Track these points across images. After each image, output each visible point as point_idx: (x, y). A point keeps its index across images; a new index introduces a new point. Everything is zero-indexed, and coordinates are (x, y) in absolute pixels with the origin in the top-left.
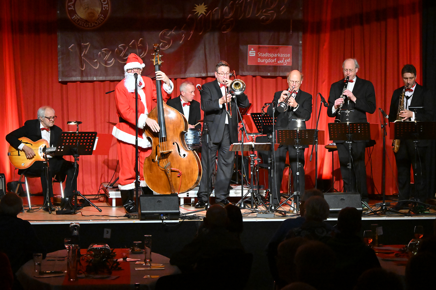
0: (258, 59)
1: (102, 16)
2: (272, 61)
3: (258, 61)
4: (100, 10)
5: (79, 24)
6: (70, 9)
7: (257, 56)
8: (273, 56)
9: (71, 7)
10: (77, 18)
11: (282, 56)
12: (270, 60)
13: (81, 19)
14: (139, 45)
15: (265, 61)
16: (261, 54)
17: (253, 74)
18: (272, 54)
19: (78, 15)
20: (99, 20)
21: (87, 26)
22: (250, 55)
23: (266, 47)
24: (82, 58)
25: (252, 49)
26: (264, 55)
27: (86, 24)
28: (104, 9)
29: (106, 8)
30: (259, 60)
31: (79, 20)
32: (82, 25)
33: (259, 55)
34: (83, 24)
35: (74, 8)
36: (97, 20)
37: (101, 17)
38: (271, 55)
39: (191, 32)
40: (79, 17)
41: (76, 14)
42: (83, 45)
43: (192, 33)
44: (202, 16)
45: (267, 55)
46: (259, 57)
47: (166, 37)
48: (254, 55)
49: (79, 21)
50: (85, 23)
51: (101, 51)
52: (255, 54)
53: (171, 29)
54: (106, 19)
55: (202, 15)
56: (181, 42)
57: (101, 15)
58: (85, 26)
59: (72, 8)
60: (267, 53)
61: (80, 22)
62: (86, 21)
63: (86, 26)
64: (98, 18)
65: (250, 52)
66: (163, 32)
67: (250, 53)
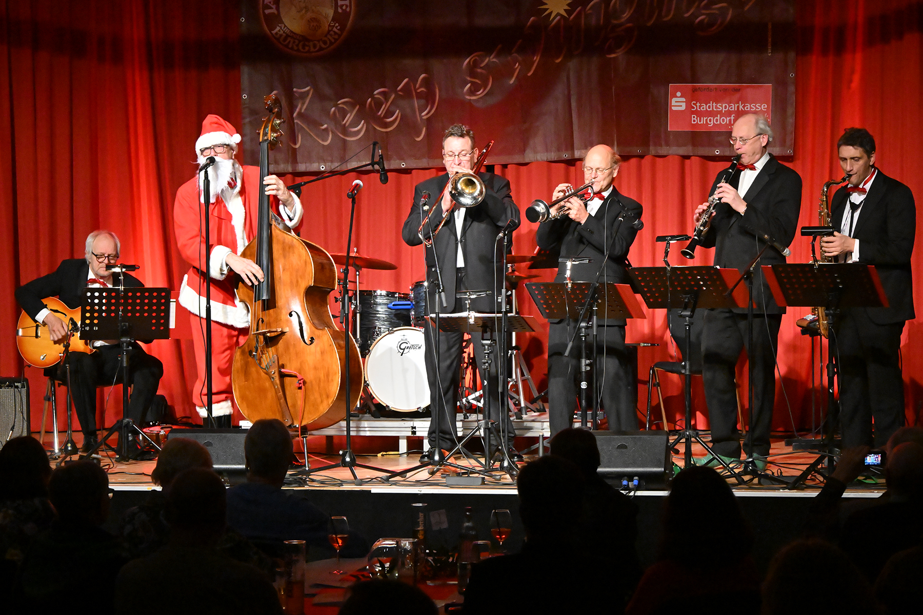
0: (693, 116)
1: (337, 27)
2: (723, 120)
3: (693, 123)
4: (331, 13)
5: (287, 46)
6: (267, 12)
7: (690, 111)
8: (725, 108)
9: (271, 8)
10: (284, 32)
11: (749, 109)
12: (719, 118)
13: (292, 35)
14: (418, 89)
15: (706, 120)
16: (698, 104)
17: (682, 151)
18: (724, 105)
19: (285, 26)
20: (331, 35)
21: (307, 48)
22: (674, 108)
23: (708, 88)
24: (295, 121)
25: (679, 94)
26: (704, 107)
27: (304, 47)
28: (340, 10)
29: (344, 7)
30: (695, 119)
31: (287, 36)
32: (295, 48)
33: (694, 108)
34: (297, 45)
35: (278, 9)
36: (326, 36)
37: (335, 29)
38: (722, 107)
39: (535, 58)
40: (289, 29)
41: (283, 23)
42: (296, 92)
43: (537, 59)
44: (559, 20)
45: (713, 106)
46: (693, 113)
47: (479, 70)
48: (683, 108)
49: (289, 39)
50: (301, 44)
51: (336, 105)
52: (684, 105)
53: (489, 52)
54: (345, 34)
55: (558, 18)
56: (512, 82)
57: (335, 24)
58: (302, 50)
59: (274, 11)
60: (713, 103)
61: (289, 42)
62: (304, 39)
63: (304, 48)
64: (329, 31)
65: (674, 100)
66: (472, 60)
67: (673, 103)
